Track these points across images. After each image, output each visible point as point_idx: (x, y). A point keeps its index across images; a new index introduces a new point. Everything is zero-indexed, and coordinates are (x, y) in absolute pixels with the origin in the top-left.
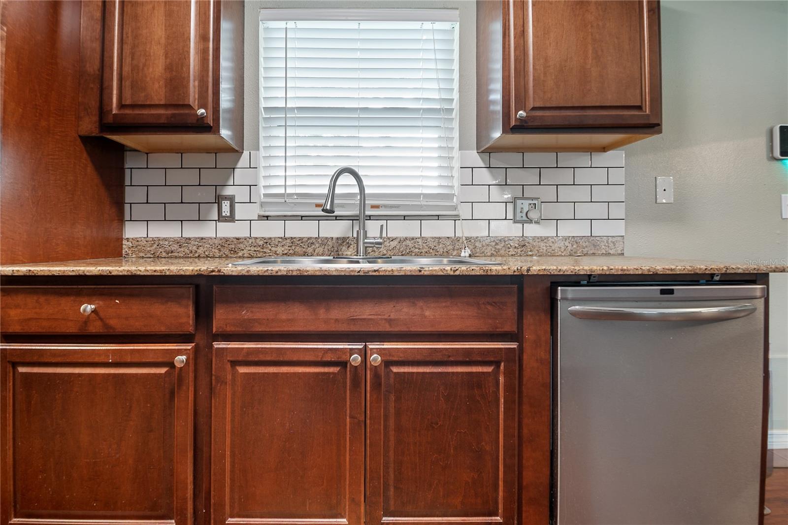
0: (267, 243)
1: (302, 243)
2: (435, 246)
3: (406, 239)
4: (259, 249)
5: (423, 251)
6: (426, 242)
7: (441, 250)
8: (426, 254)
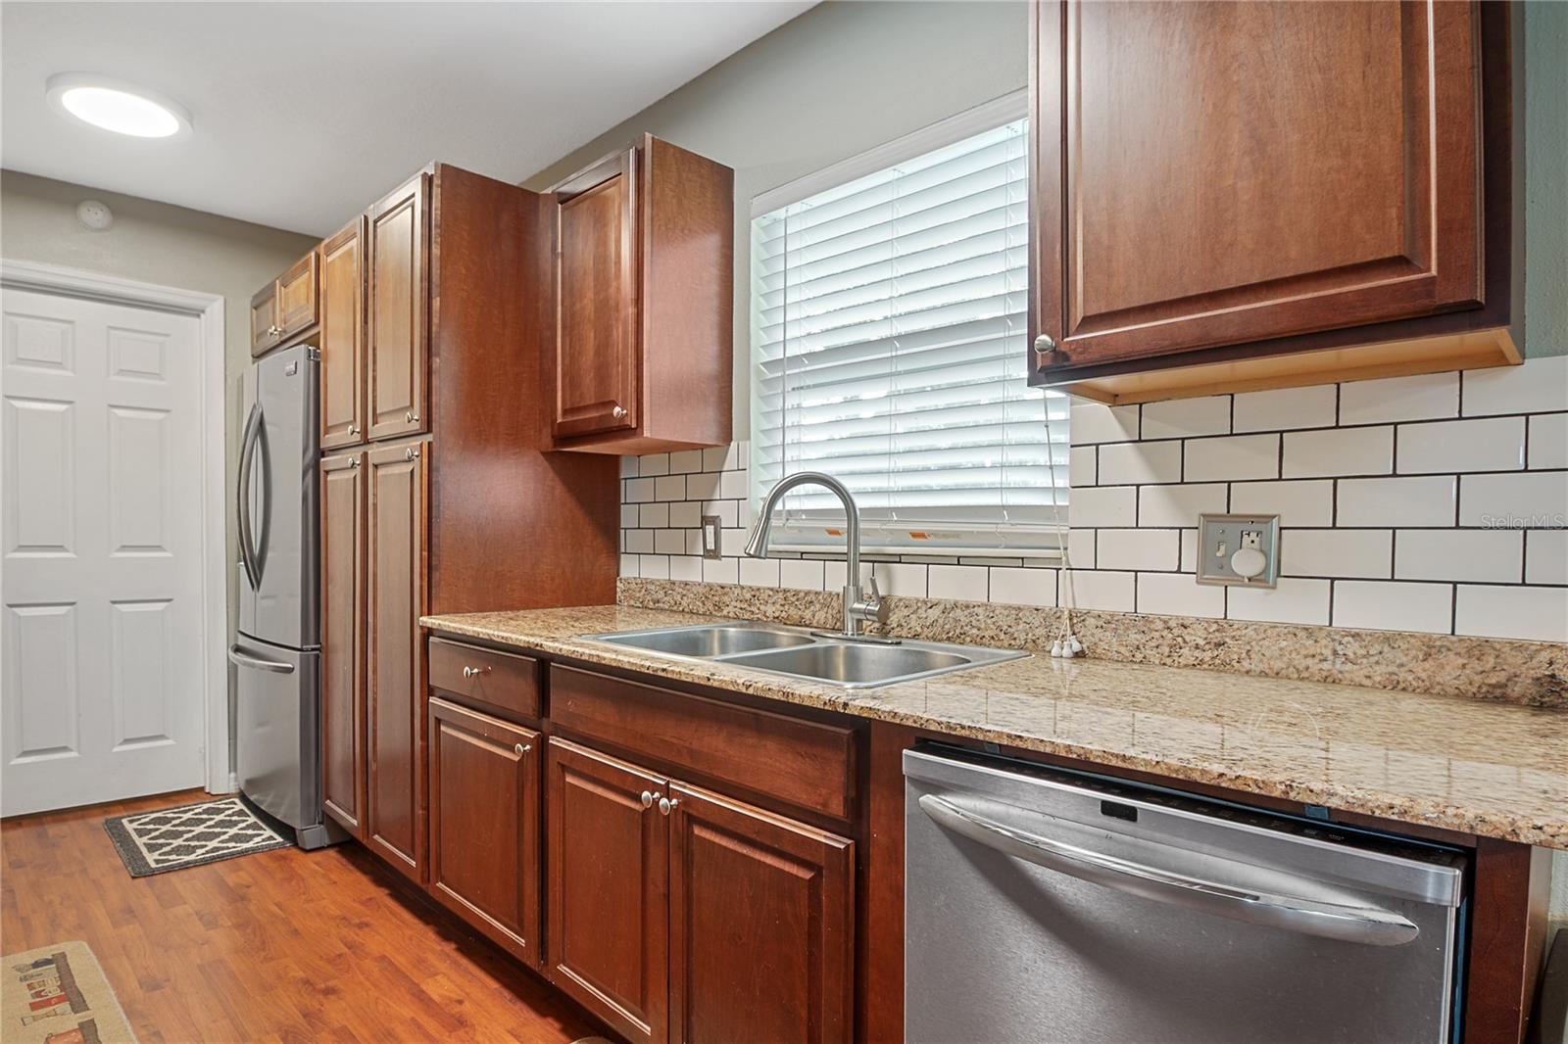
0: (754, 596)
1: (797, 600)
2: (1010, 626)
3: (956, 605)
4: (745, 606)
5: (986, 634)
6: (991, 615)
7: (1023, 636)
8: (992, 641)
